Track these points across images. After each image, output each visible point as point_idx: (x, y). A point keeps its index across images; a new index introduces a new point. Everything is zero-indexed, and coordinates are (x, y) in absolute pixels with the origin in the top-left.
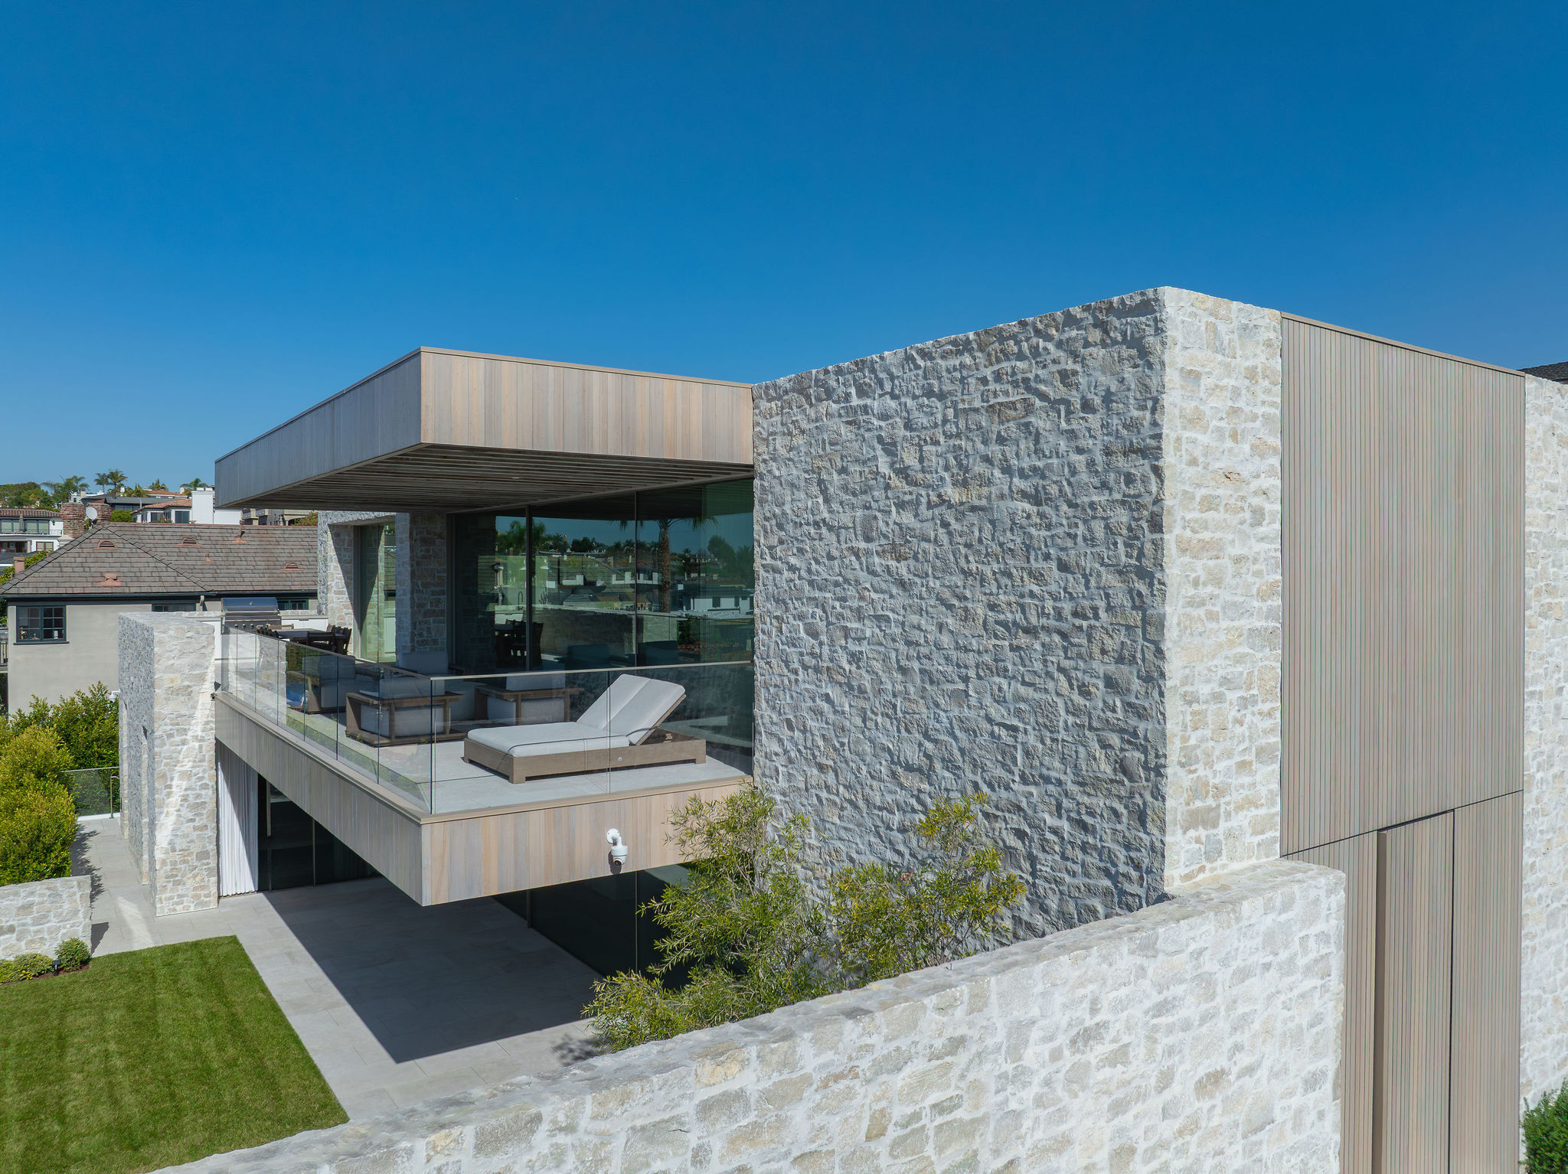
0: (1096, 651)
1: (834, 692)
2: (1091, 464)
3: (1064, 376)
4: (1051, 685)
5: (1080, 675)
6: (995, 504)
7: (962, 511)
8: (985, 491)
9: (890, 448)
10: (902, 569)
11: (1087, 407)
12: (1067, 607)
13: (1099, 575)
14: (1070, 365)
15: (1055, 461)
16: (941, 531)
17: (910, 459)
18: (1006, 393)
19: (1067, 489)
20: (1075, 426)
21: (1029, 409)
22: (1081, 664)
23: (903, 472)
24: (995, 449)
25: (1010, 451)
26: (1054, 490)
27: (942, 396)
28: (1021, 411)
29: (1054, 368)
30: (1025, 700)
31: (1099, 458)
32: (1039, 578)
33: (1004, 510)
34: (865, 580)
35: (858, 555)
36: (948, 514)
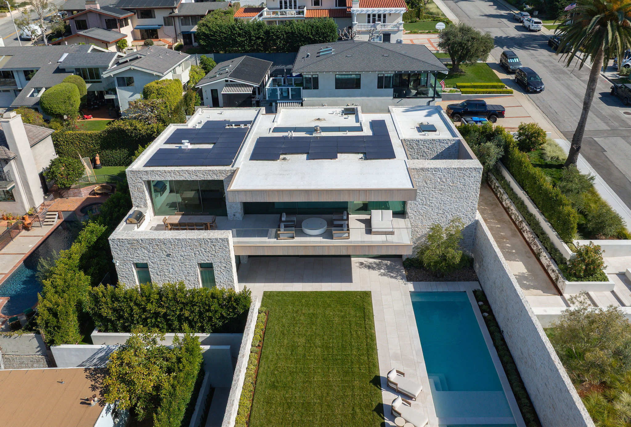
0: (470, 200)
1: (426, 207)
2: (472, 183)
3: (469, 174)
4: (463, 203)
5: (468, 202)
7: (452, 186)
8: (456, 184)
9: (440, 179)
10: (441, 192)
11: (472, 177)
12: (467, 196)
13: (471, 193)
15: (467, 182)
16: (449, 189)
17: (444, 180)
18: (461, 174)
19: (468, 185)
20: (470, 179)
21: (464, 176)
23: (443, 182)
24: (459, 180)
25: (461, 180)
27: (450, 174)
32: (463, 193)
33: (459, 186)
34: (434, 193)
35: (433, 191)
36: (450, 187)
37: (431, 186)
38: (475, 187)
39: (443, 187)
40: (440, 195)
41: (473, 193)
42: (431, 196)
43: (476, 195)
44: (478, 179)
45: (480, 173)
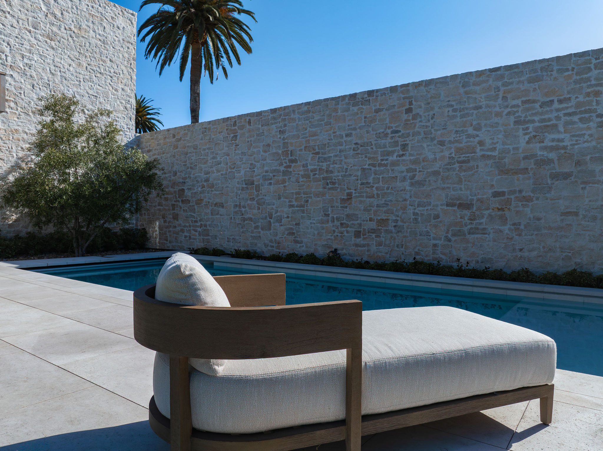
0: (120, 83)
2: (119, 41)
3: (112, 18)
4: (107, 87)
5: (115, 87)
6: (91, 39)
7: (77, 35)
8: (87, 34)
11: (118, 28)
12: (112, 71)
13: (120, 66)
14: (114, 16)
15: (109, 35)
16: (70, 39)
17: (58, 13)
18: (95, 13)
19: (112, 43)
20: (115, 30)
21: (102, 20)
22: (115, 84)
23: (55, 15)
24: (91, 25)
25: (96, 28)
26: (109, 43)
28: (99, 19)
29: (110, 15)
30: (99, 90)
31: (121, 41)
32: (104, 61)
33: (93, 41)
34: (34, 41)
35: (30, 32)
36: (73, 35)
37: (23, 17)
38: (126, 55)
39: (55, 29)
40: (51, 52)
41: (123, 67)
42: (27, 46)
43: (129, 73)
44: (129, 37)
45: (132, 23)
